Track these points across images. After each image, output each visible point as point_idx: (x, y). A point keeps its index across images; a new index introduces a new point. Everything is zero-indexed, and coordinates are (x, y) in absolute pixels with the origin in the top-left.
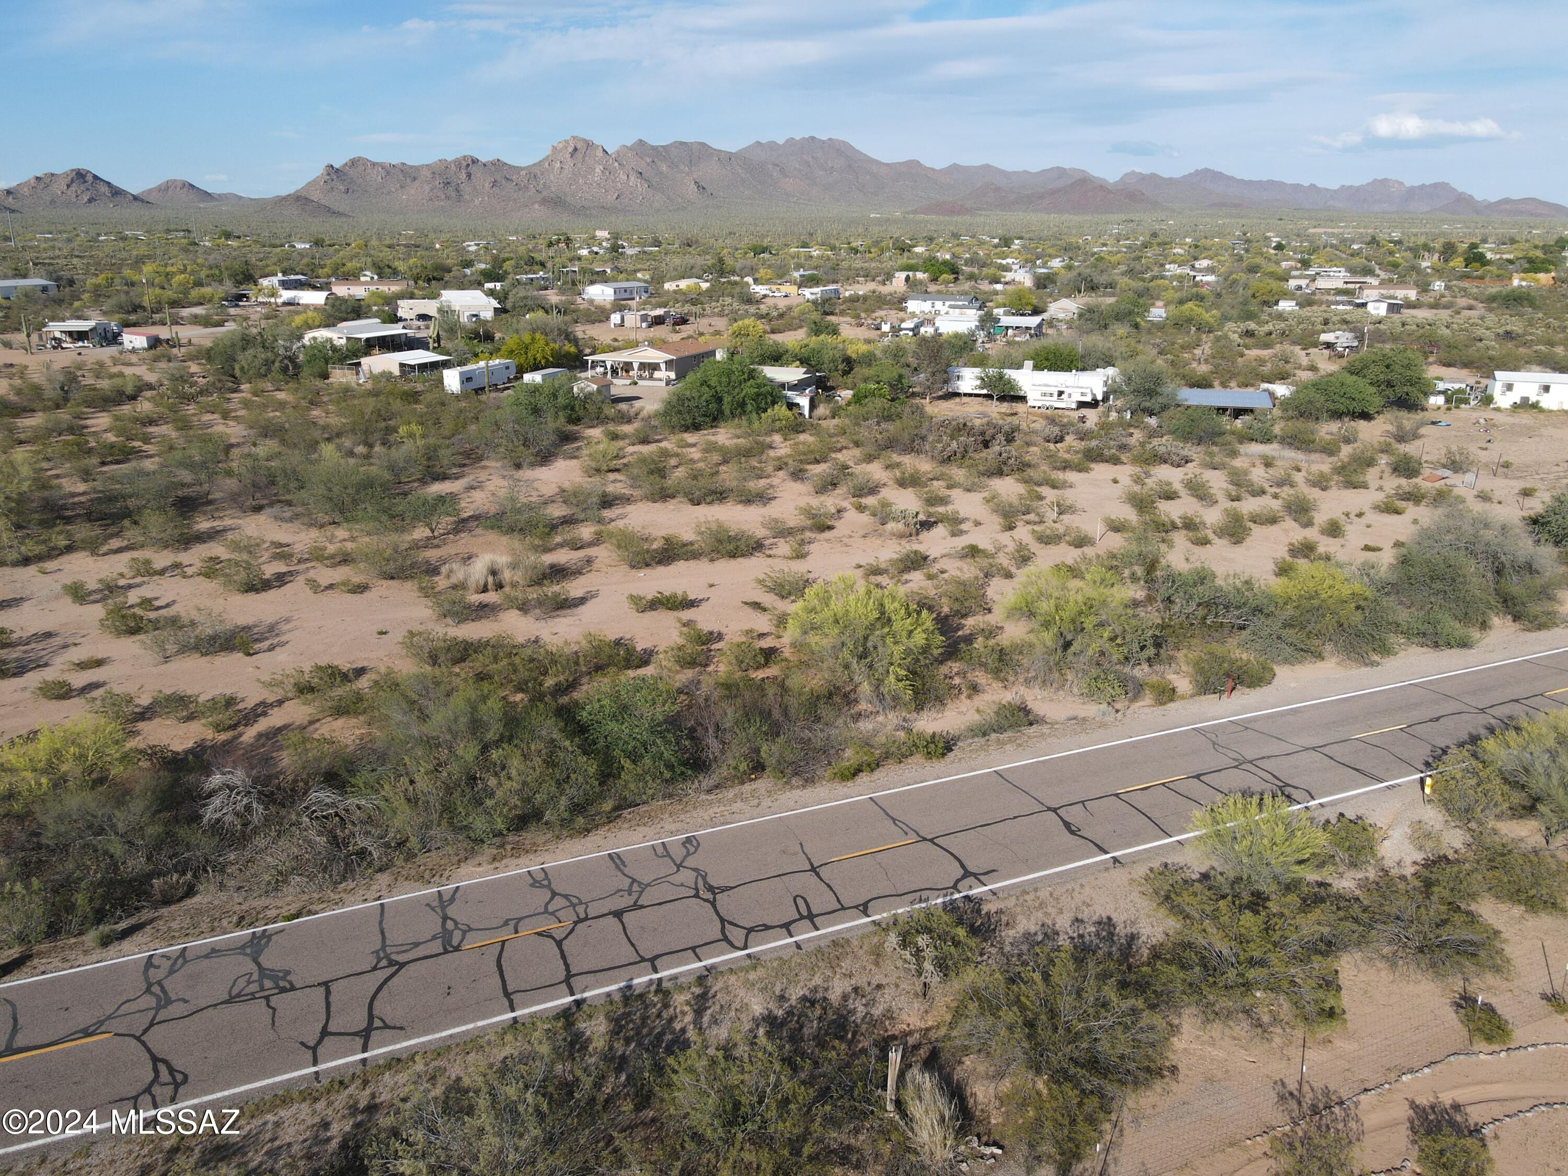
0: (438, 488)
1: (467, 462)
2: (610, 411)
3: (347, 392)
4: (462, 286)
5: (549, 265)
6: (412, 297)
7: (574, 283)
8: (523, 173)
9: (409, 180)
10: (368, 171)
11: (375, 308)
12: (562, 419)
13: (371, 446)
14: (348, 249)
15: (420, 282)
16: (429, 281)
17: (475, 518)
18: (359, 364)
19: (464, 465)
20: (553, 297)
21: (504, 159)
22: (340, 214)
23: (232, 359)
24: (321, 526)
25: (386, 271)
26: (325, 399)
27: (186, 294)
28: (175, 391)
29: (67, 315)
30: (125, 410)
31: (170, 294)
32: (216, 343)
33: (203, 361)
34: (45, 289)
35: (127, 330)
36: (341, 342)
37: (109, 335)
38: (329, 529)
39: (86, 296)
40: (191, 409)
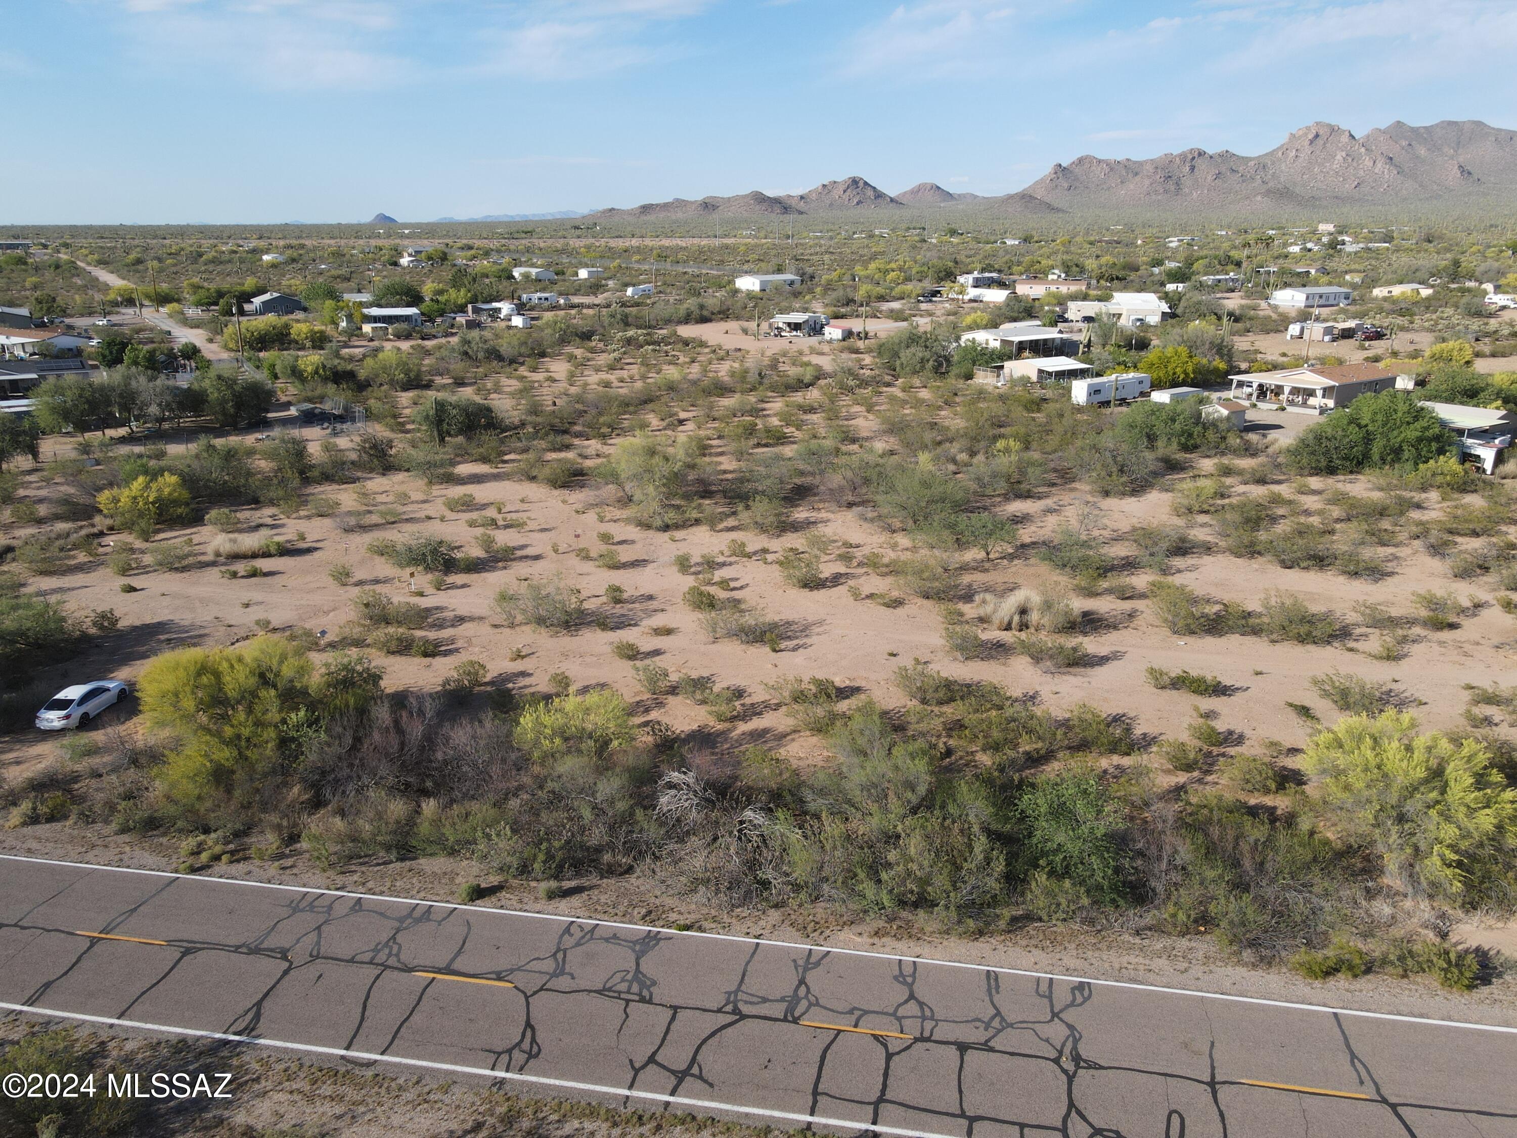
0: (1017, 507)
1: (1059, 481)
3: (981, 394)
6: (1085, 297)
8: (1252, 163)
9: (1130, 175)
11: (1045, 309)
13: (973, 454)
14: (1051, 245)
15: (1101, 283)
16: (1111, 280)
17: (1037, 545)
18: (1002, 367)
19: (1054, 485)
21: (1234, 150)
22: (1058, 210)
23: (896, 355)
24: (894, 532)
25: (1073, 270)
26: (958, 399)
27: (892, 289)
28: (840, 382)
29: (798, 306)
30: (798, 397)
31: (879, 290)
32: (887, 340)
33: (876, 354)
34: (792, 283)
35: (833, 322)
36: (995, 345)
37: (817, 326)
38: (899, 536)
39: (819, 290)
40: (847, 400)
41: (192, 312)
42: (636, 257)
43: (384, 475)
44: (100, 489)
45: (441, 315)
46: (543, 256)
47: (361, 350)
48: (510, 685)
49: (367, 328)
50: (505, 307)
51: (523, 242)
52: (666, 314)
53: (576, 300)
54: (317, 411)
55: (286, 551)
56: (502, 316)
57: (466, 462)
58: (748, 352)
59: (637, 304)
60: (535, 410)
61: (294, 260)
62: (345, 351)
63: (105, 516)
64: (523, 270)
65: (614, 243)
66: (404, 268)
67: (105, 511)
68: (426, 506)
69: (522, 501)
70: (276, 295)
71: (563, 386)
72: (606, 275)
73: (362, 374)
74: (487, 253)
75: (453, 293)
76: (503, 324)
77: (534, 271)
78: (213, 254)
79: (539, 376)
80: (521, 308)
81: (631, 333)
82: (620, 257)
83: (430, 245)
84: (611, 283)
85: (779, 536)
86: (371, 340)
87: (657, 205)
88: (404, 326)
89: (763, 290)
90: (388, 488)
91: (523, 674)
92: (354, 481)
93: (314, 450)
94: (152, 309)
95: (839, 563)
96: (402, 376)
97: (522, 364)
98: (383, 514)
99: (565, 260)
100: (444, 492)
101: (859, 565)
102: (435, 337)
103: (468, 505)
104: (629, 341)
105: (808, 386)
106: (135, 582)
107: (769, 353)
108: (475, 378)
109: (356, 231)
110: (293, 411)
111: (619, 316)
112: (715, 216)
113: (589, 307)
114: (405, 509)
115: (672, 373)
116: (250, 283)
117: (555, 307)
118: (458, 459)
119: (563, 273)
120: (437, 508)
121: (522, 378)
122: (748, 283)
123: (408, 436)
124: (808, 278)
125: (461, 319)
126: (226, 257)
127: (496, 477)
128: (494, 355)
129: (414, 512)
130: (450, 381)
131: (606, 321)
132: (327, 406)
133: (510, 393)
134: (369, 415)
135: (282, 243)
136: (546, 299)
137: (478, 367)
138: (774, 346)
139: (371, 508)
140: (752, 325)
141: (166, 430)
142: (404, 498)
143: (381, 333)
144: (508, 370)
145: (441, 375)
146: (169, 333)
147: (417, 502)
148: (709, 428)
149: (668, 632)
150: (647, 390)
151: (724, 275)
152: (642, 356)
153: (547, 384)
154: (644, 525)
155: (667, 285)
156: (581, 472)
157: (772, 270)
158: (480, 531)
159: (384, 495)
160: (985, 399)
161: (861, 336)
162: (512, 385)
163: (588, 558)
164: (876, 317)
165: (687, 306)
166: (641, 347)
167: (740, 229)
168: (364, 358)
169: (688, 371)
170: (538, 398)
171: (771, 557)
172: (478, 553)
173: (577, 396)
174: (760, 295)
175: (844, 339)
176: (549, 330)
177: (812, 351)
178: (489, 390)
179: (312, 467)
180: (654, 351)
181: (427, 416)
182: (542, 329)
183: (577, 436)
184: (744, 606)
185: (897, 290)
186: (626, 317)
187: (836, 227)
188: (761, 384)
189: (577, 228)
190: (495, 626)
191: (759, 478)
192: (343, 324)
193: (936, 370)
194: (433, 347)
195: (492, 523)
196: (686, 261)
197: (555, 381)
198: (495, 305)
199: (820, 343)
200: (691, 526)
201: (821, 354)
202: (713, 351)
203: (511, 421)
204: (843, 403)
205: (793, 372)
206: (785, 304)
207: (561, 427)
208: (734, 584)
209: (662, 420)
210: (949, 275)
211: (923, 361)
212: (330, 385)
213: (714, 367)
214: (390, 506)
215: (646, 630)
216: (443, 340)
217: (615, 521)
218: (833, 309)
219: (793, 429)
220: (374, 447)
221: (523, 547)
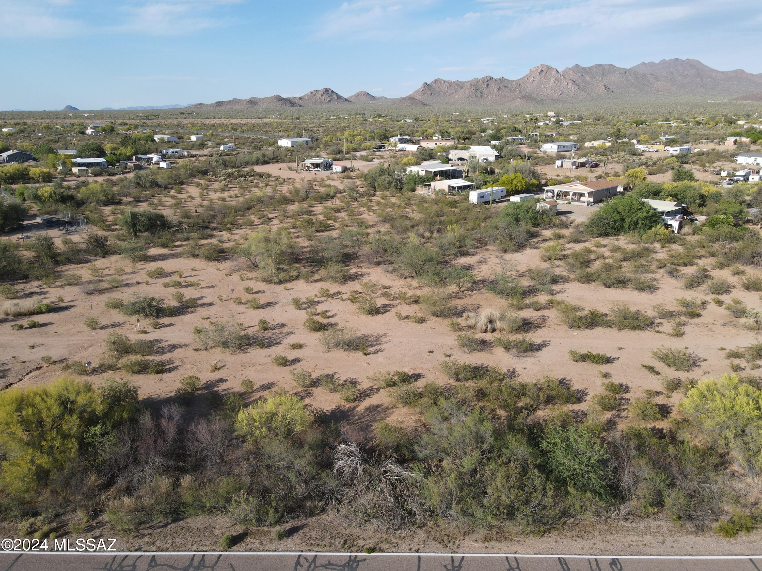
0: (463, 261)
2: (556, 220)
4: (480, 144)
5: (524, 132)
6: (456, 148)
7: (536, 142)
8: (514, 83)
9: (459, 89)
10: (442, 85)
11: (439, 154)
12: (530, 225)
14: (429, 122)
15: (460, 140)
16: (464, 139)
17: (483, 281)
18: (430, 185)
20: (525, 149)
21: (505, 77)
22: (427, 105)
23: (374, 180)
24: (405, 278)
25: (445, 135)
26: (412, 202)
27: (360, 145)
28: (350, 195)
29: (314, 154)
30: (329, 203)
31: (353, 146)
32: (370, 171)
33: (363, 179)
34: (307, 142)
35: (335, 163)
36: (422, 173)
37: (328, 165)
38: (409, 280)
39: (322, 146)
40: (355, 204)
42: (220, 129)
43: (104, 257)
45: (119, 162)
46: (168, 129)
47: (74, 182)
49: (75, 170)
50: (155, 157)
51: (154, 121)
52: (246, 160)
53: (194, 152)
54: (54, 220)
55: (52, 309)
56: (153, 162)
57: (153, 247)
58: (295, 180)
59: (228, 155)
60: (186, 215)
61: (22, 131)
62: (65, 183)
64: (159, 136)
65: (207, 122)
66: (89, 136)
68: (134, 275)
69: (193, 270)
70: (16, 151)
71: (199, 201)
72: (206, 139)
73: (79, 196)
74: (136, 127)
75: (123, 150)
76: (156, 166)
77: (166, 137)
79: (183, 196)
80: (164, 157)
81: (229, 170)
82: (211, 129)
83: (103, 123)
84: (210, 143)
85: (344, 284)
86: (79, 177)
87: (224, 102)
88: (98, 168)
89: (293, 146)
90: (108, 265)
92: (87, 261)
93: (58, 243)
95: (382, 298)
96: (104, 198)
97: (172, 188)
98: (110, 282)
99: (181, 131)
100: (144, 266)
101: (394, 299)
102: (117, 174)
103: (161, 274)
104: (229, 175)
105: (333, 197)
107: (306, 180)
108: (146, 197)
109: (56, 115)
110: (39, 220)
111: (221, 162)
112: (256, 107)
113: (201, 156)
114: (122, 278)
115: (257, 192)
117: (182, 157)
118: (148, 246)
119: (183, 138)
120: (142, 277)
121: (174, 197)
122: (285, 143)
123: (115, 233)
124: (315, 139)
125: (131, 164)
127: (174, 256)
128: (154, 184)
129: (129, 279)
130: (132, 199)
131: (214, 164)
132: (60, 216)
133: (170, 206)
134: (88, 221)
136: (176, 152)
137: (146, 191)
138: (309, 176)
139: (101, 279)
140: (294, 165)
142: (121, 272)
143: (84, 172)
144: (165, 192)
145: (126, 196)
147: (129, 273)
148: (287, 223)
149: (300, 346)
150: (247, 202)
151: (270, 138)
152: (238, 183)
153: (189, 200)
154: (268, 281)
155: (241, 144)
156: (222, 251)
157: (296, 136)
158: (173, 290)
159: (107, 270)
160: (426, 202)
161: (351, 170)
162: (170, 201)
163: (241, 303)
164: (355, 159)
165: (256, 156)
166: (237, 178)
167: (271, 114)
168: (77, 187)
169: (265, 191)
170: (186, 208)
171: (345, 297)
172: (174, 303)
173: (208, 207)
174: (292, 149)
175: (343, 172)
176: (183, 170)
177: (329, 178)
178: (156, 204)
179: (59, 255)
180: (244, 180)
181: (127, 222)
182: (178, 169)
183: (214, 230)
184: (338, 327)
185: (363, 145)
186: (225, 162)
187: (320, 113)
188: (307, 197)
189: (183, 113)
190: (196, 350)
191: (323, 250)
192: (60, 168)
193: (396, 187)
194: (118, 180)
195: (179, 284)
196: (247, 131)
197: (193, 198)
198: (149, 156)
199: (331, 174)
200: (294, 280)
201: (333, 180)
202: (276, 180)
203: (175, 223)
204: (354, 206)
205: (323, 190)
206: (306, 153)
207: (204, 225)
208: (328, 314)
209: (260, 219)
210: (385, 137)
211: (390, 183)
212: (60, 204)
213: (279, 188)
214: (112, 277)
215: (287, 346)
216: (122, 176)
217: (250, 279)
218: (332, 156)
219: (332, 222)
220: (97, 241)
221: (201, 298)
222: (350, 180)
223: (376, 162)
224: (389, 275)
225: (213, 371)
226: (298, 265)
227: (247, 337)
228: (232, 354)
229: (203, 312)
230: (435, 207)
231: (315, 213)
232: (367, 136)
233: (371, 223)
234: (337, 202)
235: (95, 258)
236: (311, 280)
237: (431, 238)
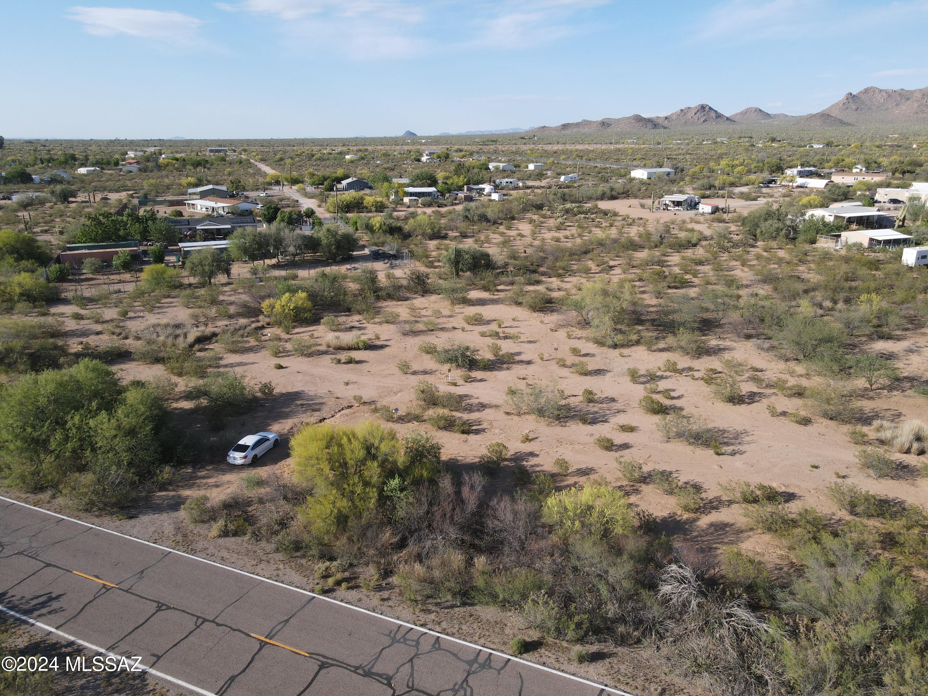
1: (910, 327)
6: (889, 186)
9: (903, 101)
10: (876, 95)
11: (859, 193)
13: (836, 302)
14: (849, 148)
15: (897, 174)
16: (903, 173)
18: (839, 236)
22: (848, 124)
23: (757, 226)
24: (787, 360)
26: (809, 258)
27: (740, 178)
28: (718, 244)
29: (675, 189)
30: (689, 253)
31: (731, 179)
32: (750, 214)
33: (739, 224)
34: (668, 174)
35: (703, 200)
36: (830, 219)
37: (693, 204)
38: (792, 365)
39: (687, 179)
40: (725, 256)
41: (310, 189)
42: (563, 157)
43: (423, 296)
44: (263, 298)
45: (450, 192)
46: (504, 156)
47: (403, 213)
48: (525, 463)
49: (406, 200)
50: (487, 188)
51: (492, 147)
52: (589, 193)
53: (530, 183)
54: (380, 252)
55: (370, 347)
56: (485, 193)
57: (474, 289)
58: (647, 220)
59: (568, 187)
60: (514, 256)
61: (363, 158)
62: (395, 214)
63: (266, 316)
64: (494, 164)
65: (549, 148)
66: (424, 163)
67: (265, 313)
68: (451, 319)
69: (513, 320)
70: (355, 179)
71: (529, 239)
72: (545, 168)
73: (407, 228)
74: (472, 154)
75: (456, 179)
76: (487, 198)
77: (501, 165)
78: (319, 155)
79: (513, 233)
80: (497, 188)
81: (568, 206)
82: (552, 156)
83: (439, 149)
84: (549, 173)
85: (698, 358)
86: (409, 207)
87: (572, 124)
88: (428, 199)
89: (649, 178)
90: (426, 305)
91: (532, 454)
92: (407, 299)
93: (382, 277)
94: (288, 187)
95: (750, 383)
96: (430, 231)
97: (501, 224)
98: (426, 324)
99: (519, 158)
100: (462, 310)
101: (766, 386)
102: (446, 206)
103: (478, 321)
104: (567, 211)
105: (695, 245)
106: (283, 362)
107: (662, 221)
108: (473, 233)
109: (395, 141)
110: (367, 251)
111: (560, 195)
112: (609, 130)
113: (538, 188)
114: (439, 321)
115: (599, 234)
116: (340, 172)
117: (517, 188)
118: (468, 287)
119: (519, 166)
120: (458, 322)
121: (502, 234)
122: (640, 174)
123: (437, 270)
124: (679, 170)
125: (461, 195)
126: (326, 157)
127: (495, 302)
128: (484, 218)
129: (445, 323)
130: (458, 234)
131: (551, 197)
132: (386, 249)
133: (496, 244)
134: (412, 255)
135: (355, 148)
136: (511, 182)
137: (473, 226)
138: (666, 217)
139: (418, 319)
140: (649, 202)
141: (297, 261)
142: (438, 314)
143: (415, 203)
144: (493, 228)
145: (452, 230)
146: (297, 201)
147: (446, 316)
148: (631, 273)
149: (631, 429)
150: (585, 245)
151: (621, 168)
152: (577, 221)
153: (519, 238)
154: (600, 343)
155: (585, 175)
156: (550, 301)
157: (655, 165)
158: (489, 341)
159: (425, 310)
160: (830, 259)
161: (724, 211)
162: (497, 238)
163: (564, 366)
164: (731, 197)
165: (602, 189)
166: (576, 215)
167: (626, 138)
168: (406, 219)
169: (609, 232)
170: (514, 248)
171: (697, 375)
172: (490, 356)
173: (540, 247)
174: (648, 181)
175: (713, 212)
176: (516, 203)
177: (692, 221)
178: (482, 241)
179: (381, 289)
180: (585, 218)
181: (450, 259)
182: (511, 202)
183: (543, 275)
184: (684, 413)
185: (745, 179)
186: (564, 195)
187: (690, 137)
188: (661, 243)
189: (523, 138)
190: (508, 413)
191: (674, 312)
192: (392, 197)
193: (787, 236)
194: (446, 212)
195: (496, 335)
196: (595, 159)
197: (523, 236)
198: (481, 186)
199: (696, 215)
200: (632, 345)
201: (698, 222)
202: (624, 219)
203: (500, 263)
204: (723, 259)
205: (683, 235)
206: (666, 188)
207: (532, 268)
208: (673, 394)
209: (598, 266)
210: (779, 169)
211: (778, 230)
212: (388, 235)
213: (626, 230)
214: (429, 318)
215: (615, 427)
216: (451, 208)
217: (578, 339)
218: (700, 192)
219: (691, 277)
220: (418, 277)
221: (519, 354)
222: (721, 224)
223: (762, 201)
224: (763, 354)
225: (524, 442)
226: (640, 328)
227: (568, 408)
228: (548, 425)
229: (519, 370)
230: (844, 268)
231: (669, 263)
232: (753, 166)
233: (745, 282)
234: (700, 252)
235: (415, 296)
236: (654, 348)
237: (832, 309)
